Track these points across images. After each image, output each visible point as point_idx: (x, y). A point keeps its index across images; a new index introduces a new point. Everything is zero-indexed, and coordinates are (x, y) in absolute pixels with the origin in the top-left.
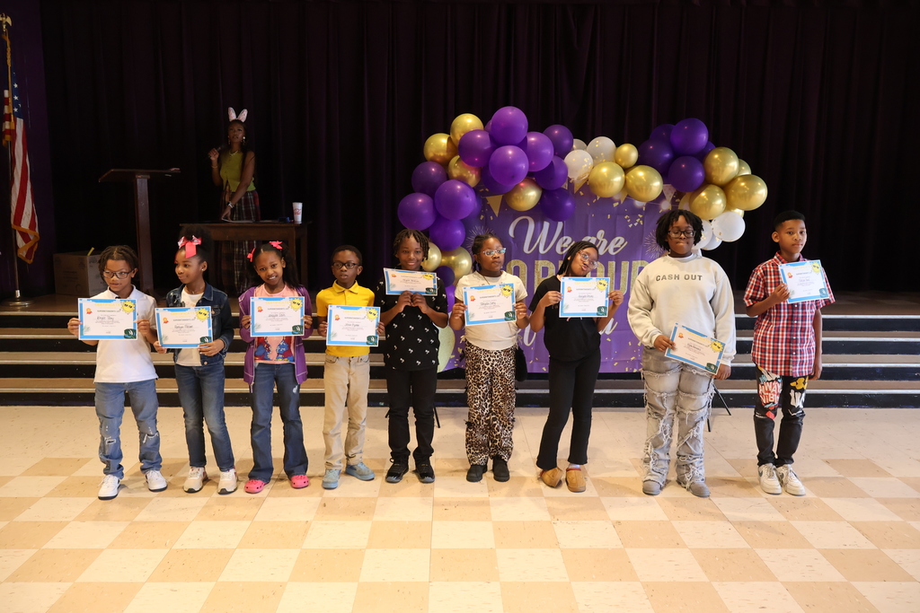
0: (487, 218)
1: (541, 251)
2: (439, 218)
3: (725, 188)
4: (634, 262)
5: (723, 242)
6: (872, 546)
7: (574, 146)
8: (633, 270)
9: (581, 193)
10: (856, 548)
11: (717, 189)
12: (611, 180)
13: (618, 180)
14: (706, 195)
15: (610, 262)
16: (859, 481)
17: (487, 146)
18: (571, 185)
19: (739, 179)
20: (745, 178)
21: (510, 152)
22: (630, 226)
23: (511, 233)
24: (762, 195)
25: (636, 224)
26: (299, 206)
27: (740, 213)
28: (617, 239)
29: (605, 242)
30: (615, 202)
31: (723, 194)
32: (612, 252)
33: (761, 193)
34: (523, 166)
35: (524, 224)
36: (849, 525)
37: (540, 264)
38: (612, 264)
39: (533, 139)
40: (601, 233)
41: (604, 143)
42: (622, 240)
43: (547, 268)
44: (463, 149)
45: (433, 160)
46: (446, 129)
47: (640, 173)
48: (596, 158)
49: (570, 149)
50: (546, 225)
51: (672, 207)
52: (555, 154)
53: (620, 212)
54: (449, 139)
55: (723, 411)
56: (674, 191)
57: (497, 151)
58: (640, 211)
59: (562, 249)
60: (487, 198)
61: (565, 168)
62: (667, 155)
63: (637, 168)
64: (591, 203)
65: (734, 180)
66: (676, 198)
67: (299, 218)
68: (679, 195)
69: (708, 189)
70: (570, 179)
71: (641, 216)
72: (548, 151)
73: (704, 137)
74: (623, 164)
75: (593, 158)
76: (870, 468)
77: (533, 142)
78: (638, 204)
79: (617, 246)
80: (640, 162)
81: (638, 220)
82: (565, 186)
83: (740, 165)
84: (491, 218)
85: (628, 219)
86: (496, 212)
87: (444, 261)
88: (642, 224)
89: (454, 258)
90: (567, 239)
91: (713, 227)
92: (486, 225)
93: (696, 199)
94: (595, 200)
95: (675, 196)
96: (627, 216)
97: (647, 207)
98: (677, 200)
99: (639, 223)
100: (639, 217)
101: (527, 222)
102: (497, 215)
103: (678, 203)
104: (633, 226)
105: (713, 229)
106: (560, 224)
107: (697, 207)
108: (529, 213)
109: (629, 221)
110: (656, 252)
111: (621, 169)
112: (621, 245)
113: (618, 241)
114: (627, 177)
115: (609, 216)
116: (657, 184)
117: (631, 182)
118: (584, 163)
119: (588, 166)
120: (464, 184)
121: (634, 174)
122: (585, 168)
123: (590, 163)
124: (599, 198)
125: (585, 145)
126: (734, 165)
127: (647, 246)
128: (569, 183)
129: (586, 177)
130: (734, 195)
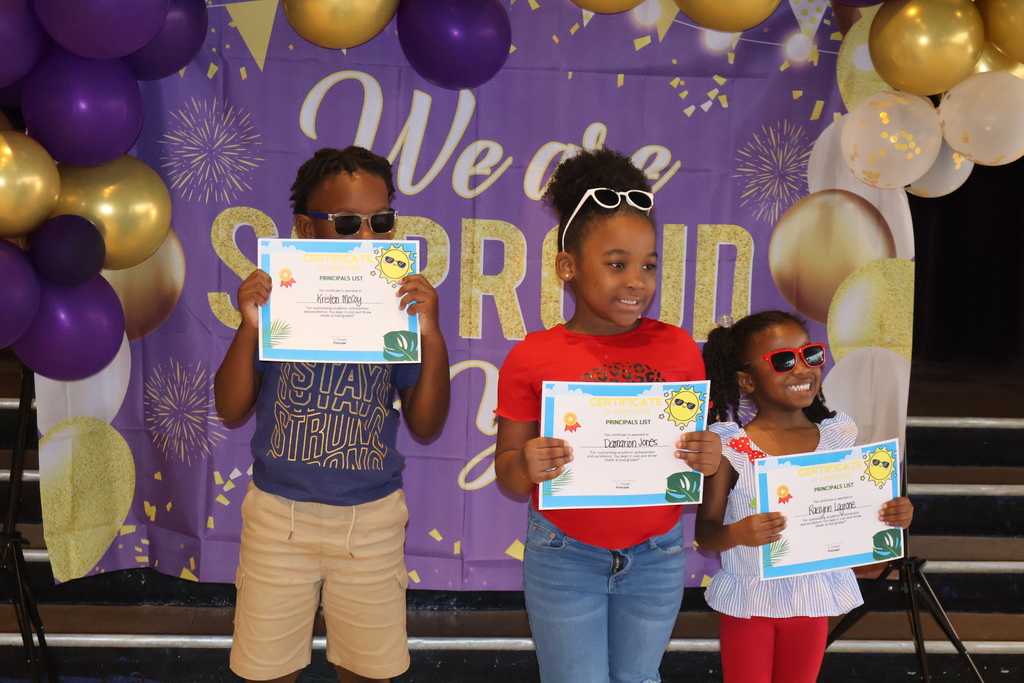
0: (227, 72)
1: (405, 184)
4: (705, 229)
5: (979, 169)
8: (701, 254)
14: (920, 15)
22: (689, 111)
23: (308, 122)
25: (706, 106)
28: (646, 153)
30: (643, 34)
31: (972, 13)
35: (347, 101)
40: (595, 132)
50: (422, 102)
51: (822, 57)
53: (650, 68)
56: (824, 3)
58: (719, 64)
59: (475, 181)
60: (230, 8)
64: (563, 31)
66: (833, 29)
71: (720, 80)
78: (717, 42)
81: (713, 94)
84: (243, 71)
85: (680, 89)
86: (259, 53)
87: (71, 199)
88: (725, 105)
89: (108, 191)
90: (485, 152)
91: (941, 117)
92: (226, 94)
93: (890, 29)
94: (576, 27)
95: (827, 22)
96: (677, 80)
97: (743, 50)
98: (836, 36)
99: (716, 102)
100: (716, 85)
101: (356, 91)
102: (261, 65)
103: (837, 45)
104: (698, 110)
105: (943, 125)
106: (466, 100)
107: (895, 53)
108: (361, 53)
109: (684, 95)
110: (772, 199)
112: (661, 174)
113: (652, 157)
115: (621, 78)
124: (588, 16)
127: (745, 179)
130: (1010, 18)
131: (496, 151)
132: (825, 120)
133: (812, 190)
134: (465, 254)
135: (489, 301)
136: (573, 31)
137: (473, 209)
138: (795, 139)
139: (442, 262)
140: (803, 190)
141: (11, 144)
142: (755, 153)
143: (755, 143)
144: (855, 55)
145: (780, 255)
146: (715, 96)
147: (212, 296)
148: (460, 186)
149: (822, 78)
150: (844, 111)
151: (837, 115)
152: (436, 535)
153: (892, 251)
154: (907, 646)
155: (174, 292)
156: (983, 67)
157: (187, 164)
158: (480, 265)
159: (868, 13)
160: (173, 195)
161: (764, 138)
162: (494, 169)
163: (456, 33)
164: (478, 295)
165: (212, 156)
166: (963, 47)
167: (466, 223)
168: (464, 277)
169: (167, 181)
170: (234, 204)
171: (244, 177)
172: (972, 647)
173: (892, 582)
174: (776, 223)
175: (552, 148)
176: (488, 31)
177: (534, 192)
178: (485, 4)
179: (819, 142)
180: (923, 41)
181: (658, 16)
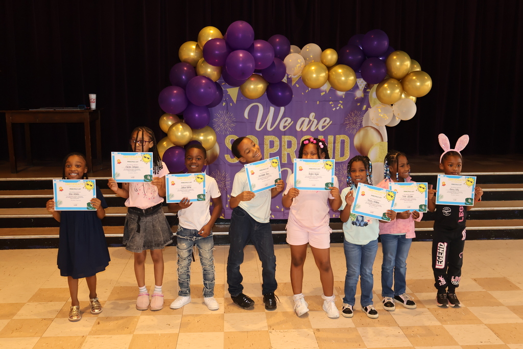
0: (227, 104)
1: (269, 129)
2: (189, 104)
3: (402, 81)
4: (337, 136)
5: (401, 121)
6: (500, 342)
7: (291, 50)
8: (336, 142)
9: (297, 86)
10: (489, 344)
11: (395, 82)
12: (316, 75)
13: (323, 75)
14: (388, 86)
16: (497, 294)
17: (225, 50)
18: (290, 80)
19: (412, 74)
20: (416, 73)
21: (241, 55)
22: (334, 109)
23: (246, 115)
24: (428, 85)
25: (338, 108)
26: (93, 97)
27: (414, 99)
28: (324, 119)
29: (316, 121)
30: (323, 92)
31: (400, 85)
32: (320, 129)
33: (428, 84)
34: (251, 65)
35: (254, 111)
36: (486, 327)
37: (268, 139)
39: (259, 45)
40: (312, 115)
41: (313, 48)
42: (328, 120)
43: (273, 141)
44: (207, 53)
45: (186, 62)
46: (195, 38)
47: (340, 70)
48: (308, 61)
49: (288, 52)
50: (272, 109)
51: (365, 95)
52: (275, 57)
53: (325, 100)
54: (197, 46)
56: (365, 83)
57: (231, 54)
58: (341, 98)
59: (285, 127)
60: (228, 90)
61: (284, 68)
62: (360, 57)
63: (337, 67)
64: (304, 92)
65: (408, 74)
67: (93, 106)
68: (368, 86)
69: (389, 81)
70: (288, 75)
71: (341, 102)
72: (270, 54)
73: (386, 43)
74: (327, 64)
75: (305, 59)
76: (505, 284)
77: (259, 47)
78: (340, 93)
80: (340, 62)
81: (339, 105)
82: (285, 80)
83: (412, 64)
84: (231, 104)
85: (332, 104)
86: (234, 99)
87: (194, 136)
88: (342, 108)
89: (202, 134)
90: (287, 120)
91: (393, 109)
92: (227, 110)
93: (381, 89)
95: (366, 87)
96: (331, 102)
97: (346, 95)
98: (368, 90)
99: (340, 107)
101: (257, 107)
102: (235, 102)
103: (368, 92)
104: (336, 109)
105: (393, 111)
106: (282, 109)
107: (382, 95)
108: (259, 100)
109: (333, 106)
110: (353, 129)
111: (325, 67)
112: (328, 124)
113: (325, 120)
114: (330, 73)
115: (318, 102)
116: (352, 78)
117: (332, 77)
118: (298, 63)
119: (301, 65)
120: (208, 79)
121: (335, 71)
122: (299, 67)
123: (302, 64)
124: (310, 89)
125: (300, 49)
126: (408, 63)
127: (346, 124)
128: (288, 78)
129: (300, 74)
130: (409, 86)
131: (289, 120)
132: (367, 110)
133: (364, 126)
134: (283, 144)
135: (288, 155)
136: (307, 92)
137: (285, 133)
139: (277, 146)
140: (361, 126)
141: (182, 125)
142: (349, 118)
143: (349, 116)
144: (373, 94)
145: (357, 141)
146: (340, 106)
147: (226, 155)
148: (281, 128)
149: (365, 100)
150: (370, 108)
151: (369, 109)
152: (277, 207)
153: (382, 140)
155: (217, 155)
156: (403, 96)
157: (219, 126)
158: (286, 146)
159: (376, 86)
160: (216, 133)
161: (351, 115)
162: (289, 124)
163: (280, 94)
164: (286, 153)
165: (225, 124)
166: (398, 93)
167: (283, 137)
168: (283, 149)
169: (214, 130)
170: (230, 135)
171: (232, 128)
174: (355, 134)
175: (302, 119)
176: (288, 93)
177: (298, 129)
178: (286, 87)
179: (365, 115)
180: (389, 92)
181: (326, 87)
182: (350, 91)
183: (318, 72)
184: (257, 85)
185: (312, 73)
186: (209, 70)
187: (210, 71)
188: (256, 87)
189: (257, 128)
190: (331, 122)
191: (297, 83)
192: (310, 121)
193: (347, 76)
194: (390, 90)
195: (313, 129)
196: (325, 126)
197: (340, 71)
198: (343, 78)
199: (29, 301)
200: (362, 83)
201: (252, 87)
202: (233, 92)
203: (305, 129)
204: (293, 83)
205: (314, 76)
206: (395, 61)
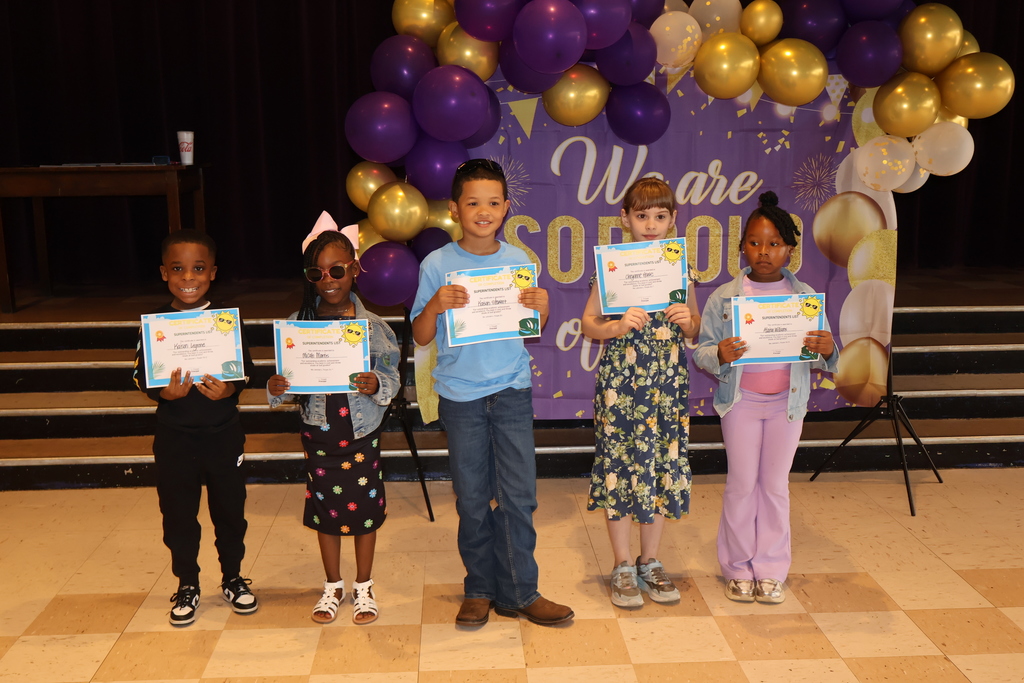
0: (508, 140)
1: (610, 200)
2: (421, 136)
3: (940, 78)
5: (932, 177)
7: (666, 7)
9: (680, 93)
11: (924, 80)
12: (732, 65)
13: (748, 64)
14: (904, 92)
15: (732, 218)
18: (662, 79)
19: (963, 62)
20: (972, 59)
21: (552, 9)
22: (768, 151)
23: (555, 166)
24: (1006, 89)
25: (777, 148)
26: (187, 138)
27: (960, 121)
28: (743, 176)
29: (723, 181)
30: (742, 108)
31: (934, 89)
32: (735, 200)
33: (1005, 86)
34: (577, 35)
35: (575, 157)
37: (607, 224)
38: (736, 223)
40: (715, 166)
42: (753, 177)
44: (466, 7)
45: (411, 35)
48: (709, 33)
49: (659, 9)
50: (618, 152)
51: (842, 116)
52: (632, 19)
53: (747, 128)
55: (929, 475)
56: (846, 85)
57: (527, 6)
58: (785, 123)
60: (512, 104)
61: (651, 46)
62: (835, 21)
63: (781, 44)
64: (697, 108)
65: (954, 62)
66: (849, 100)
67: (188, 157)
68: (853, 94)
69: (908, 79)
70: (659, 67)
71: (786, 133)
72: (621, 13)
74: (757, 37)
75: (703, 27)
78: (783, 111)
79: (742, 189)
80: (788, 32)
81: (781, 141)
82: (651, 79)
83: (964, 39)
84: (519, 140)
85: (763, 138)
86: (527, 128)
87: (432, 218)
88: (788, 147)
91: (915, 149)
92: (509, 153)
93: (888, 100)
94: (705, 105)
95: (846, 97)
96: (761, 134)
97: (797, 115)
98: (850, 104)
99: (783, 145)
100: (783, 136)
101: (582, 147)
102: (529, 135)
103: (851, 109)
104: (773, 150)
105: (916, 153)
106: (643, 151)
107: (890, 115)
108: (588, 128)
109: (765, 142)
110: (813, 198)
111: (753, 45)
112: (752, 187)
113: (747, 178)
114: (764, 61)
115: (730, 133)
116: (818, 71)
117: (770, 70)
118: (687, 34)
119: (692, 41)
120: (468, 72)
121: (777, 56)
122: (689, 44)
123: (697, 36)
124: (711, 99)
125: (685, 5)
126: (955, 34)
127: (798, 188)
128: (657, 75)
129: (687, 63)
130: (955, 91)
132: (846, 152)
133: (838, 192)
136: (702, 108)
138: (826, 164)
140: (833, 192)
141: (403, 190)
142: (804, 173)
143: (804, 168)
144: (863, 112)
145: (819, 229)
146: (783, 143)
149: (843, 129)
150: (856, 146)
151: (852, 149)
153: (884, 224)
154: (893, 441)
159: (870, 93)
161: (809, 164)
163: (639, 113)
166: (930, 109)
170: (515, 215)
171: (520, 198)
172: (925, 440)
173: (883, 409)
174: (816, 211)
175: (691, 175)
176: (659, 112)
177: (681, 200)
178: (655, 95)
179: (843, 166)
180: (905, 106)
181: (750, 98)
182: (807, 105)
183: (735, 57)
184: (586, 89)
185: (721, 59)
186: (468, 53)
187: (470, 53)
188: (582, 96)
189: (582, 197)
190: (761, 182)
191: (678, 87)
192: (710, 179)
193: (805, 67)
194: (910, 103)
195: (716, 200)
196: (747, 192)
197: (788, 53)
198: (795, 73)
199: (27, 632)
200: (838, 86)
201: (572, 95)
202: (524, 110)
203: (697, 198)
204: (670, 87)
205: (725, 66)
206: (924, 28)
